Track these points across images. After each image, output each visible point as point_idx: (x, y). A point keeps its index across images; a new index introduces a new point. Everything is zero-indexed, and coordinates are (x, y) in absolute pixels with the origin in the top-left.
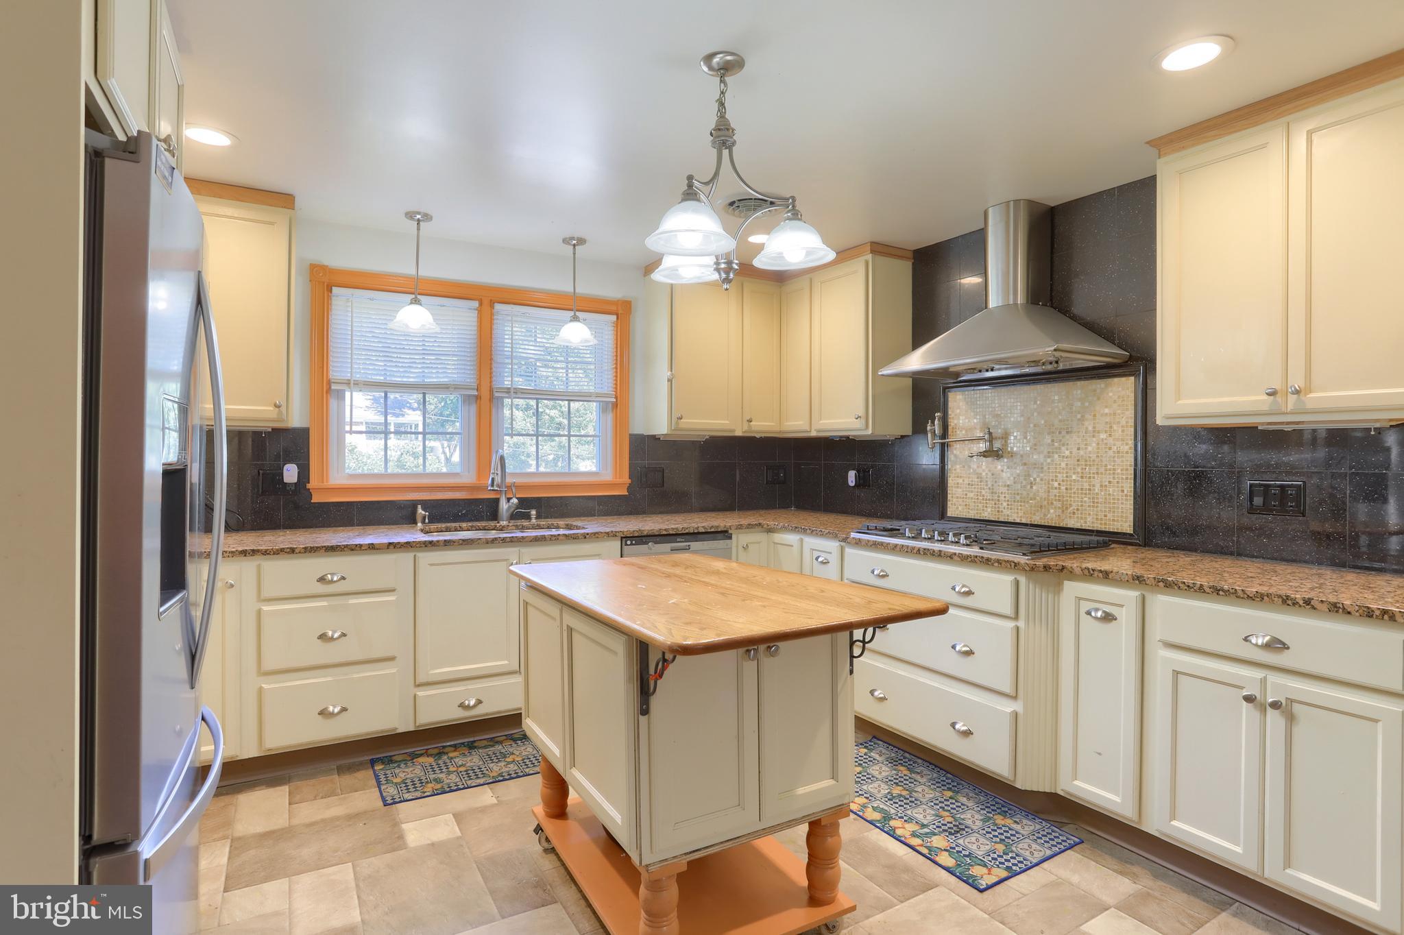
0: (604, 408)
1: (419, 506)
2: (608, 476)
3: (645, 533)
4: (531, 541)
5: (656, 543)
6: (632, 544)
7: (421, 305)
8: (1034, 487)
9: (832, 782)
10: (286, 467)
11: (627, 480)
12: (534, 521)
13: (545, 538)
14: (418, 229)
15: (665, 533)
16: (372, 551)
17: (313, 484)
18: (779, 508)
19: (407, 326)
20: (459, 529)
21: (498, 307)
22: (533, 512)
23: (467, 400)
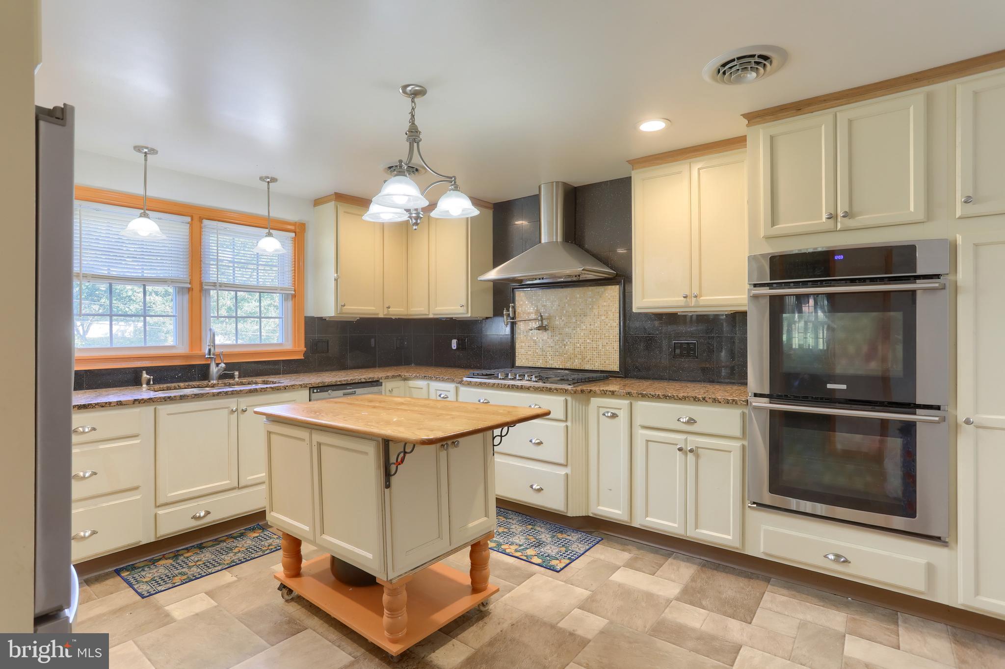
0: (286, 297)
1: (144, 372)
2: (289, 346)
3: (326, 384)
4: (246, 393)
5: (333, 390)
6: (317, 392)
7: (149, 218)
8: (566, 347)
9: (486, 519)
11: (303, 348)
12: (237, 379)
13: (257, 390)
14: (146, 160)
15: (339, 383)
16: (120, 406)
18: (404, 365)
19: (136, 234)
20: (177, 387)
21: (206, 222)
22: (237, 373)
23: (181, 291)
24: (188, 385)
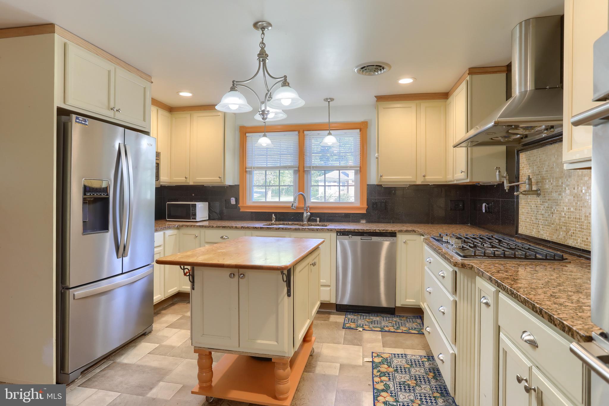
0: (356, 173)
1: (273, 214)
2: (358, 205)
3: (347, 230)
5: (353, 235)
6: (340, 235)
8: (554, 216)
9: (276, 343)
10: (232, 198)
11: (365, 206)
12: (318, 223)
15: (357, 231)
16: (236, 229)
17: (240, 205)
18: (459, 224)
19: (261, 145)
21: (306, 132)
22: (318, 219)
23: (295, 172)
24: (293, 223)
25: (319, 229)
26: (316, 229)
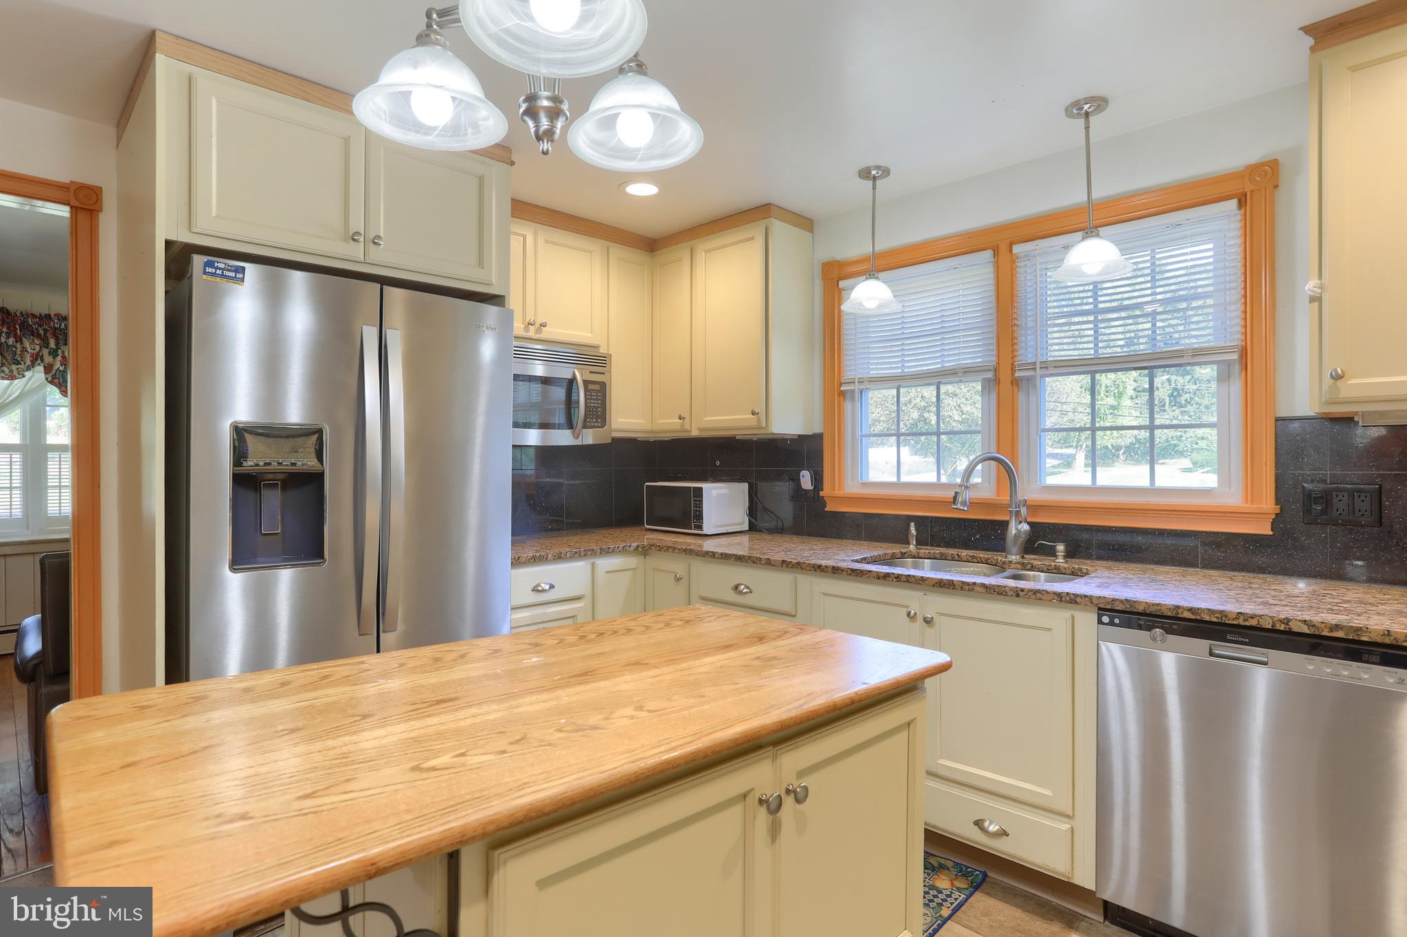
0: (1225, 371)
1: (915, 524)
2: (1234, 498)
3: (1140, 608)
4: (933, 586)
5: (1170, 632)
10: (803, 473)
11: (1269, 505)
12: (1060, 560)
13: (954, 585)
14: (874, 188)
15: (1187, 615)
16: (769, 566)
17: (825, 492)
19: (861, 304)
20: (957, 557)
21: (1018, 250)
22: (1061, 548)
23: (988, 385)
24: (973, 557)
25: (1022, 590)
26: (1012, 589)
